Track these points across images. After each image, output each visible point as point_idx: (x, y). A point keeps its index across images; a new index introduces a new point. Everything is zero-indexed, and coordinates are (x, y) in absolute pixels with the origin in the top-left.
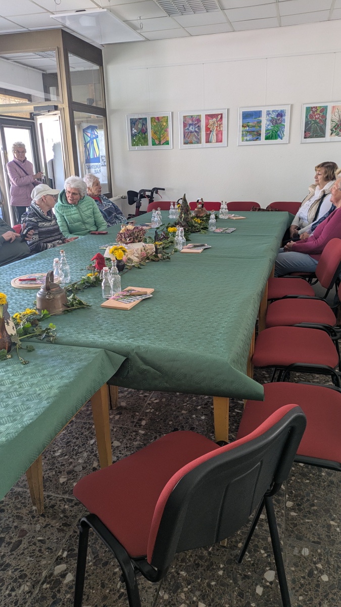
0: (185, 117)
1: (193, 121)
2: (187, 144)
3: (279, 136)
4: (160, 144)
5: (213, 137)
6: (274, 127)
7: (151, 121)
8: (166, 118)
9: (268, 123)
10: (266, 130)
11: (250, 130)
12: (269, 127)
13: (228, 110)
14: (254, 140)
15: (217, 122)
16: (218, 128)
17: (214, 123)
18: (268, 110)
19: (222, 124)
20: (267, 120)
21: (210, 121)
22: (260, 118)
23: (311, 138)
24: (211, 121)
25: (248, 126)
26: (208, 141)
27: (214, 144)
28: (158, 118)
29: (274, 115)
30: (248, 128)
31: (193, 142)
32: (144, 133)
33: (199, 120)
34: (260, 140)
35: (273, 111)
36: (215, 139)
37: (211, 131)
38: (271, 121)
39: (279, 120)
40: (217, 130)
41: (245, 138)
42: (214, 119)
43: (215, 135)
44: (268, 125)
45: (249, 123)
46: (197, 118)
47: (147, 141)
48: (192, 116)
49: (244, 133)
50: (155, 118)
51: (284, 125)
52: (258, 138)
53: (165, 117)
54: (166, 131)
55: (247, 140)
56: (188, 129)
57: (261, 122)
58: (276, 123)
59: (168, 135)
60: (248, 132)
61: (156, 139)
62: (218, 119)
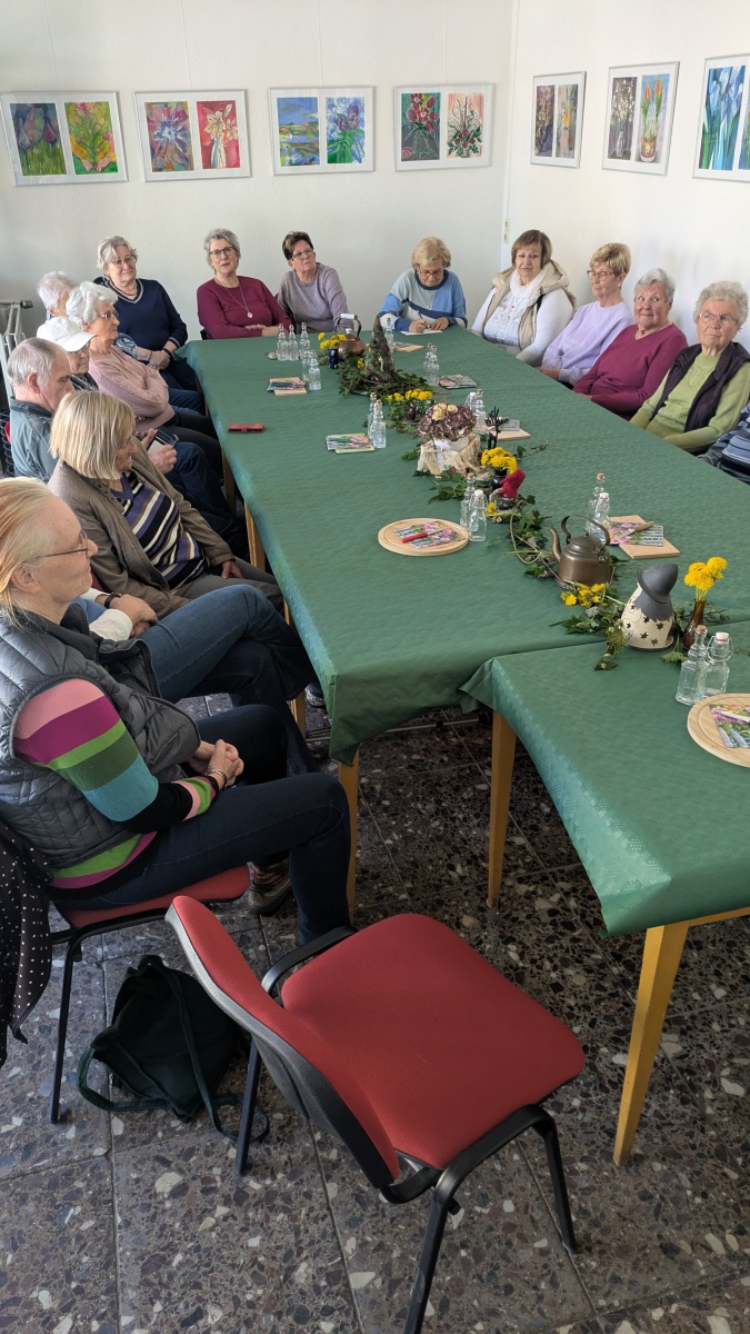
0: (149, 106)
1: (169, 116)
2: (160, 170)
3: (354, 154)
4: (94, 169)
5: (219, 153)
6: (344, 135)
7: (68, 113)
8: (104, 107)
9: (331, 126)
10: (331, 142)
11: (295, 142)
12: (335, 135)
13: (245, 93)
14: (306, 164)
15: (225, 120)
16: (228, 134)
17: (218, 123)
18: (328, 96)
19: (235, 125)
20: (330, 120)
21: (209, 117)
22: (314, 115)
23: (415, 159)
24: (211, 119)
25: (292, 132)
26: (208, 164)
27: (221, 171)
28: (83, 105)
29: (341, 110)
30: (291, 136)
31: (175, 165)
32: (53, 143)
33: (183, 115)
34: (318, 163)
35: (340, 100)
36: (224, 161)
37: (213, 141)
38: (336, 121)
39: (352, 120)
40: (225, 138)
41: (288, 158)
42: (218, 114)
43: (222, 150)
44: (332, 131)
45: (292, 124)
46: (180, 109)
47: (62, 162)
48: (166, 104)
49: (285, 146)
50: (75, 105)
51: (363, 132)
52: (313, 159)
53: (100, 103)
54: (107, 137)
55: (291, 164)
56: (160, 135)
57: (317, 123)
58: (347, 126)
59: (112, 149)
60: (292, 144)
61: (84, 158)
62: (226, 115)
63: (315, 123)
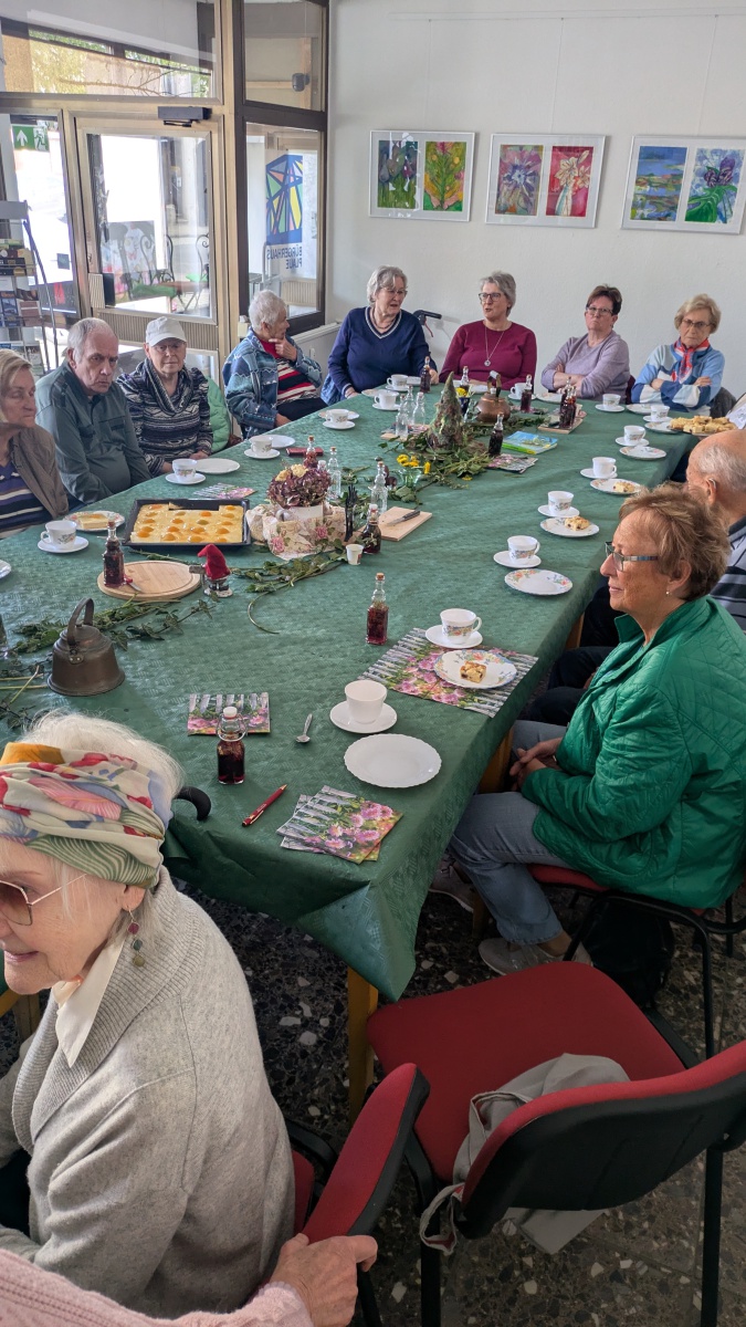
0: (504, 148)
1: (522, 158)
2: (504, 212)
3: (719, 213)
4: (441, 207)
5: (565, 201)
6: (712, 191)
7: (427, 150)
8: (462, 147)
9: (698, 180)
10: (691, 198)
11: (651, 194)
12: (700, 191)
13: (608, 140)
14: (660, 219)
15: (579, 166)
16: (580, 181)
17: (571, 169)
18: (701, 147)
19: (589, 172)
20: (697, 173)
21: (562, 162)
22: (679, 167)
24: (565, 164)
25: (650, 184)
26: (551, 211)
27: (563, 219)
28: (443, 144)
29: (714, 162)
30: (648, 188)
31: (519, 209)
32: (409, 179)
33: (537, 159)
34: (674, 220)
35: (715, 152)
36: (570, 208)
37: (562, 188)
38: (705, 176)
39: (724, 175)
40: (575, 185)
41: (640, 211)
42: (573, 160)
43: (570, 197)
44: (698, 186)
45: (652, 175)
46: (534, 153)
47: (413, 198)
48: (521, 147)
49: (639, 198)
50: (435, 144)
51: (735, 189)
52: (668, 215)
53: (458, 143)
54: (459, 177)
55: (642, 218)
56: (509, 178)
57: (681, 175)
58: (717, 181)
59: (461, 188)
60: (647, 197)
61: (434, 195)
62: (581, 161)
63: (678, 176)
